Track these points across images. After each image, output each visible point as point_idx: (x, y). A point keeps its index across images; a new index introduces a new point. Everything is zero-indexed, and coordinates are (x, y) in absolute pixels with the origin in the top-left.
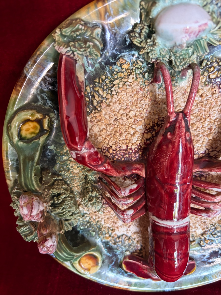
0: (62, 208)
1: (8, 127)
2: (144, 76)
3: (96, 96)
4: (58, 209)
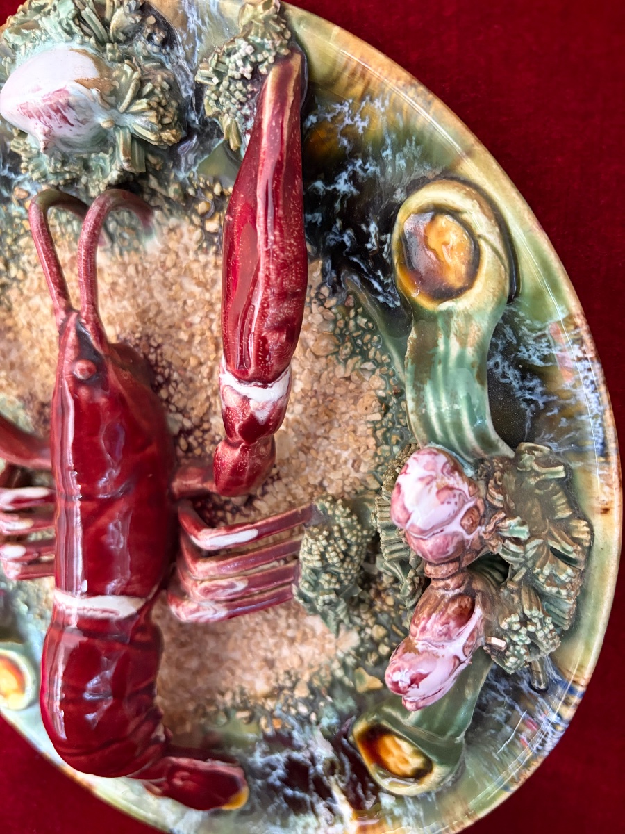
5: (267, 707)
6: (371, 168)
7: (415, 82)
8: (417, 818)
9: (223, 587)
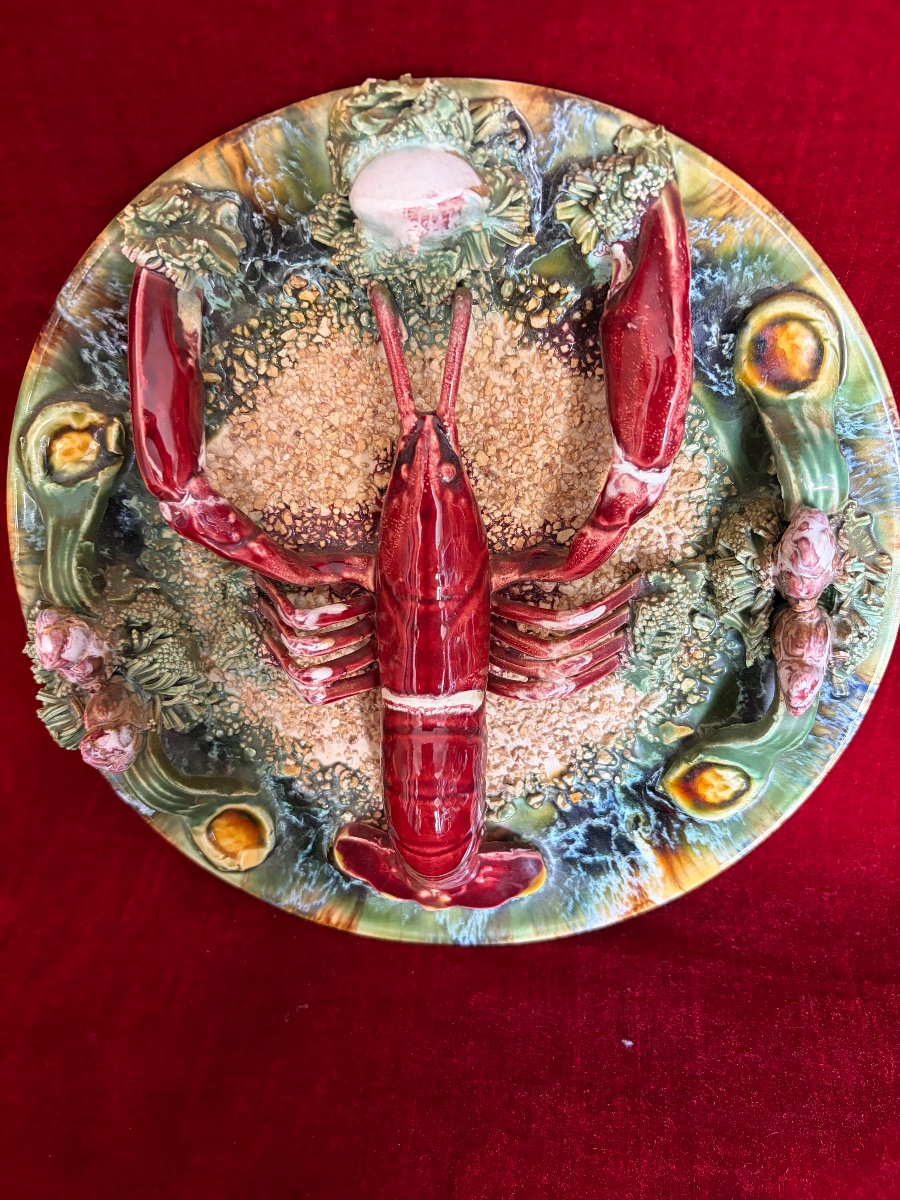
0: (151, 659)
1: (19, 443)
2: (357, 321)
3: (239, 370)
4: (140, 659)
5: (562, 786)
6: (719, 277)
7: (776, 210)
8: (725, 839)
9: (576, 662)
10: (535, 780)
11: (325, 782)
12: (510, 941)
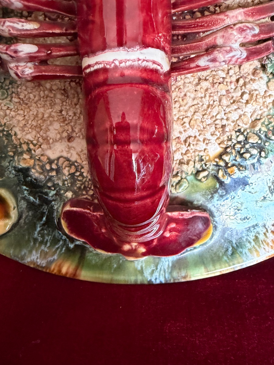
5: (222, 163)
9: (250, 29)
10: (202, 160)
11: (52, 170)
12: (188, 279)
